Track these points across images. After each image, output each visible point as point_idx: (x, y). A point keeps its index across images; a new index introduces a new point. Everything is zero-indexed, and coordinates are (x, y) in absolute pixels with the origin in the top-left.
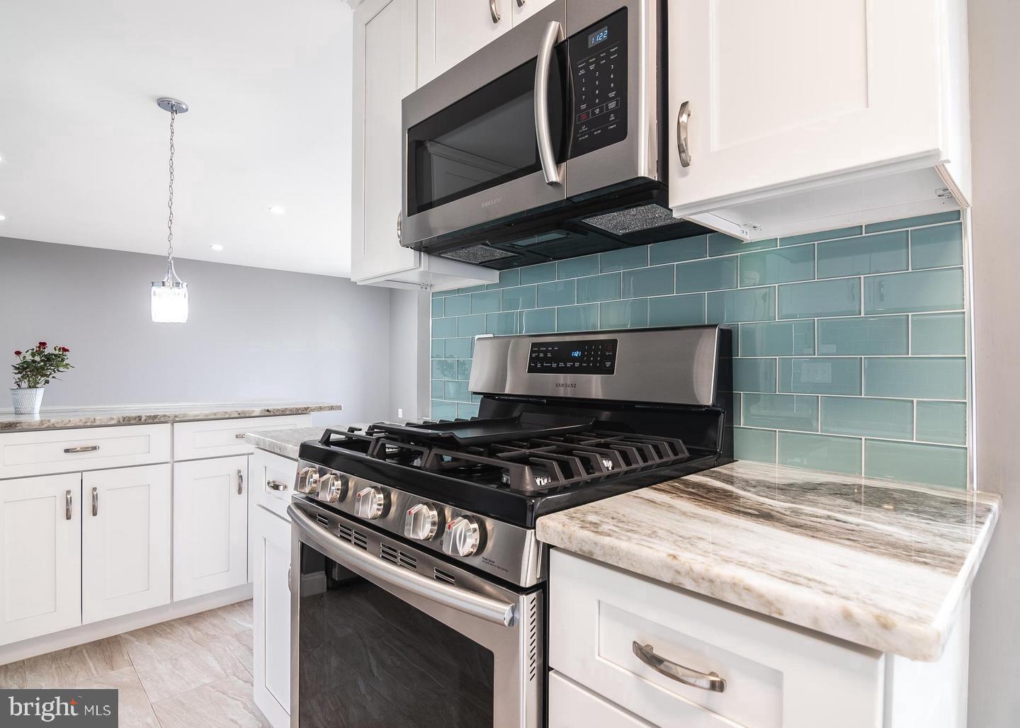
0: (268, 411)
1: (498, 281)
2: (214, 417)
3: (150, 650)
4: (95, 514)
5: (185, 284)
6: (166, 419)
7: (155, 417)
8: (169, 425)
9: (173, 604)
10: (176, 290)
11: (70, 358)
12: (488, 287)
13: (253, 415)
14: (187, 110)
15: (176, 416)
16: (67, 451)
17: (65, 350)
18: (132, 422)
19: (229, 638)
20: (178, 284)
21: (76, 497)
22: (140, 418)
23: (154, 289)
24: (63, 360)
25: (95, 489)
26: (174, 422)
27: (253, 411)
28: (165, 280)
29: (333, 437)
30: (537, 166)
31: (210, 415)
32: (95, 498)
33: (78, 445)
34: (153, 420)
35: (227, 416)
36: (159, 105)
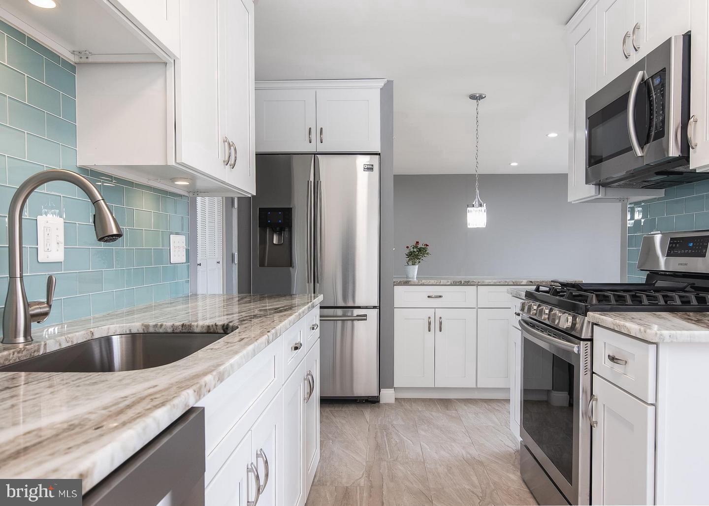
0: (531, 282)
1: (664, 196)
2: (499, 284)
3: (466, 408)
4: (441, 331)
5: (485, 205)
6: (474, 283)
7: (469, 282)
8: (475, 287)
9: (477, 389)
10: (480, 208)
11: (429, 250)
12: (659, 199)
13: (522, 284)
14: (485, 97)
15: (478, 282)
16: (429, 297)
17: (427, 245)
18: (457, 284)
19: (505, 412)
20: (481, 205)
21: (432, 320)
22: (461, 282)
23: (468, 209)
24: (426, 251)
25: (440, 318)
26: (478, 285)
27: (522, 282)
28: (474, 203)
29: (542, 288)
30: (630, 148)
31: (497, 282)
32: (441, 323)
33: (433, 294)
34: (467, 283)
35: (506, 284)
36: (470, 98)
